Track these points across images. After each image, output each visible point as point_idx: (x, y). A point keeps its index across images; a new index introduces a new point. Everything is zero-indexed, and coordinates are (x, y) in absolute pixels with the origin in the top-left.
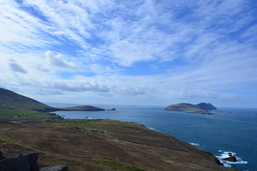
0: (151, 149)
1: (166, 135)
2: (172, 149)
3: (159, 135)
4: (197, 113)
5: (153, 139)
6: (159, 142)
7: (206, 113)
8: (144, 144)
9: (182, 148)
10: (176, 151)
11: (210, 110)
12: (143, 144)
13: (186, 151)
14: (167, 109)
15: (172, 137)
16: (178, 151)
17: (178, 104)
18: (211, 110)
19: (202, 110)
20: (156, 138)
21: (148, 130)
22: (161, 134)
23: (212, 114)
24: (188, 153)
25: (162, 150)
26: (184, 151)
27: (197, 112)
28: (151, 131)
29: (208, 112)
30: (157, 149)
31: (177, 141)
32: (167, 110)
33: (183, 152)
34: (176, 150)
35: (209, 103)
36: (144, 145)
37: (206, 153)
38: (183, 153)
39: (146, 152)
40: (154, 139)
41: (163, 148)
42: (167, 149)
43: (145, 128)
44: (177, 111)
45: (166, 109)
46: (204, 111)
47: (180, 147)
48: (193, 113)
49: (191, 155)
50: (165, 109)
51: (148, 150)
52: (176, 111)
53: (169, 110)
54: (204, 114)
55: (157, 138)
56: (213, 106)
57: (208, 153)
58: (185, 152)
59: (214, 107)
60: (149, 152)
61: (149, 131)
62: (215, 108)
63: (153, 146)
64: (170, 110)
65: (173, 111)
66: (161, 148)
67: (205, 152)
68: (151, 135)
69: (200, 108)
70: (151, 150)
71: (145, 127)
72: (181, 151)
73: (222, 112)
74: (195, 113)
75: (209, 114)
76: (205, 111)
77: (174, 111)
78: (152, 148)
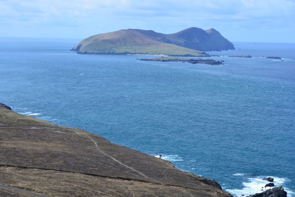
0: (31, 180)
1: (78, 133)
2: (97, 176)
3: (57, 134)
4: (177, 60)
5: (36, 148)
6: (55, 156)
7: (201, 61)
8: (8, 166)
9: (128, 169)
10: (109, 180)
11: (214, 50)
12: (3, 165)
13: (141, 179)
14: (81, 49)
15: (97, 138)
16: (117, 181)
17: (116, 33)
18: (218, 50)
19: (192, 50)
20: (45, 143)
21: (20, 118)
22: (61, 129)
23: (218, 63)
24: (148, 185)
25: (66, 181)
26: (135, 180)
27: (175, 58)
28: (31, 123)
29: (208, 56)
30: (50, 177)
31: (113, 149)
32: (81, 53)
33: (131, 184)
34: (110, 177)
35: (213, 30)
36: (8, 170)
37: (201, 181)
38: (131, 186)
39: (13, 190)
40: (40, 146)
41: (68, 174)
42: (82, 176)
43: (10, 114)
44: (113, 54)
45: (77, 50)
46: (195, 54)
47: (123, 169)
48: (164, 61)
49: (156, 189)
50: (73, 50)
51: (20, 185)
52: (109, 53)
53: (86, 53)
54: (195, 62)
55: (51, 145)
56: (222, 38)
57: (205, 181)
58: (137, 184)
59: (226, 41)
60: (23, 188)
61: (23, 120)
62: (229, 46)
63: (36, 171)
64: (92, 53)
65: (101, 54)
66: (64, 173)
67: (196, 179)
68: (30, 135)
69: (186, 45)
70: (30, 183)
71: (10, 109)
72: (124, 179)
73: (250, 57)
74: (169, 60)
75: (212, 64)
76: (198, 55)
77: (104, 54)
78: (33, 177)
